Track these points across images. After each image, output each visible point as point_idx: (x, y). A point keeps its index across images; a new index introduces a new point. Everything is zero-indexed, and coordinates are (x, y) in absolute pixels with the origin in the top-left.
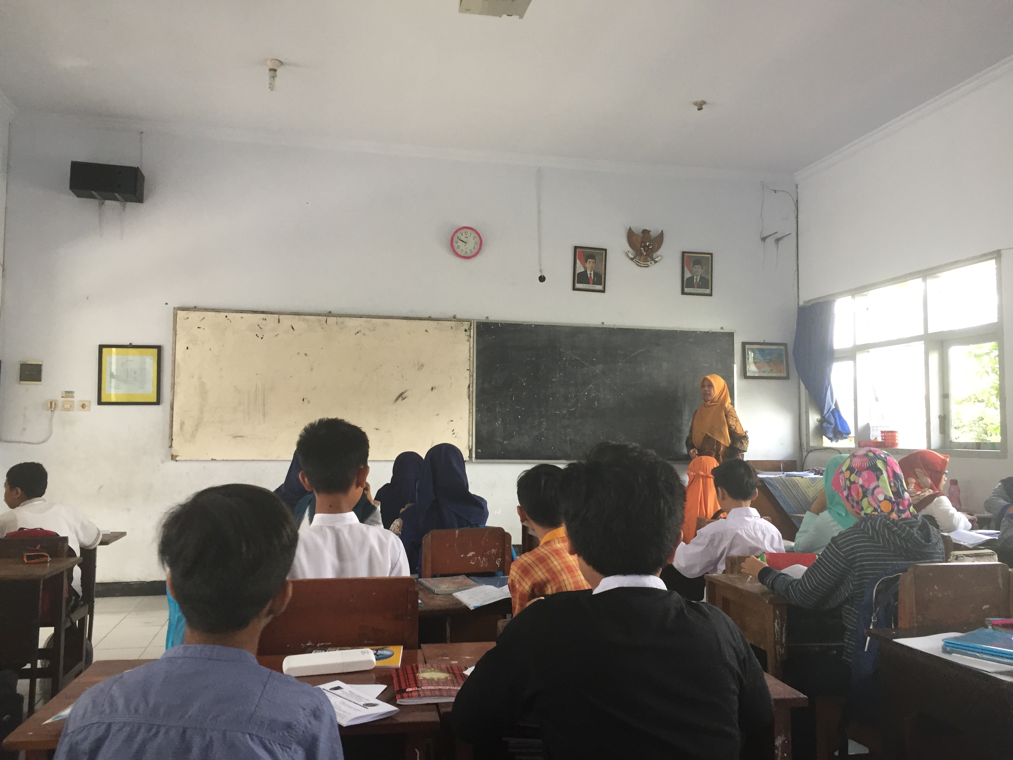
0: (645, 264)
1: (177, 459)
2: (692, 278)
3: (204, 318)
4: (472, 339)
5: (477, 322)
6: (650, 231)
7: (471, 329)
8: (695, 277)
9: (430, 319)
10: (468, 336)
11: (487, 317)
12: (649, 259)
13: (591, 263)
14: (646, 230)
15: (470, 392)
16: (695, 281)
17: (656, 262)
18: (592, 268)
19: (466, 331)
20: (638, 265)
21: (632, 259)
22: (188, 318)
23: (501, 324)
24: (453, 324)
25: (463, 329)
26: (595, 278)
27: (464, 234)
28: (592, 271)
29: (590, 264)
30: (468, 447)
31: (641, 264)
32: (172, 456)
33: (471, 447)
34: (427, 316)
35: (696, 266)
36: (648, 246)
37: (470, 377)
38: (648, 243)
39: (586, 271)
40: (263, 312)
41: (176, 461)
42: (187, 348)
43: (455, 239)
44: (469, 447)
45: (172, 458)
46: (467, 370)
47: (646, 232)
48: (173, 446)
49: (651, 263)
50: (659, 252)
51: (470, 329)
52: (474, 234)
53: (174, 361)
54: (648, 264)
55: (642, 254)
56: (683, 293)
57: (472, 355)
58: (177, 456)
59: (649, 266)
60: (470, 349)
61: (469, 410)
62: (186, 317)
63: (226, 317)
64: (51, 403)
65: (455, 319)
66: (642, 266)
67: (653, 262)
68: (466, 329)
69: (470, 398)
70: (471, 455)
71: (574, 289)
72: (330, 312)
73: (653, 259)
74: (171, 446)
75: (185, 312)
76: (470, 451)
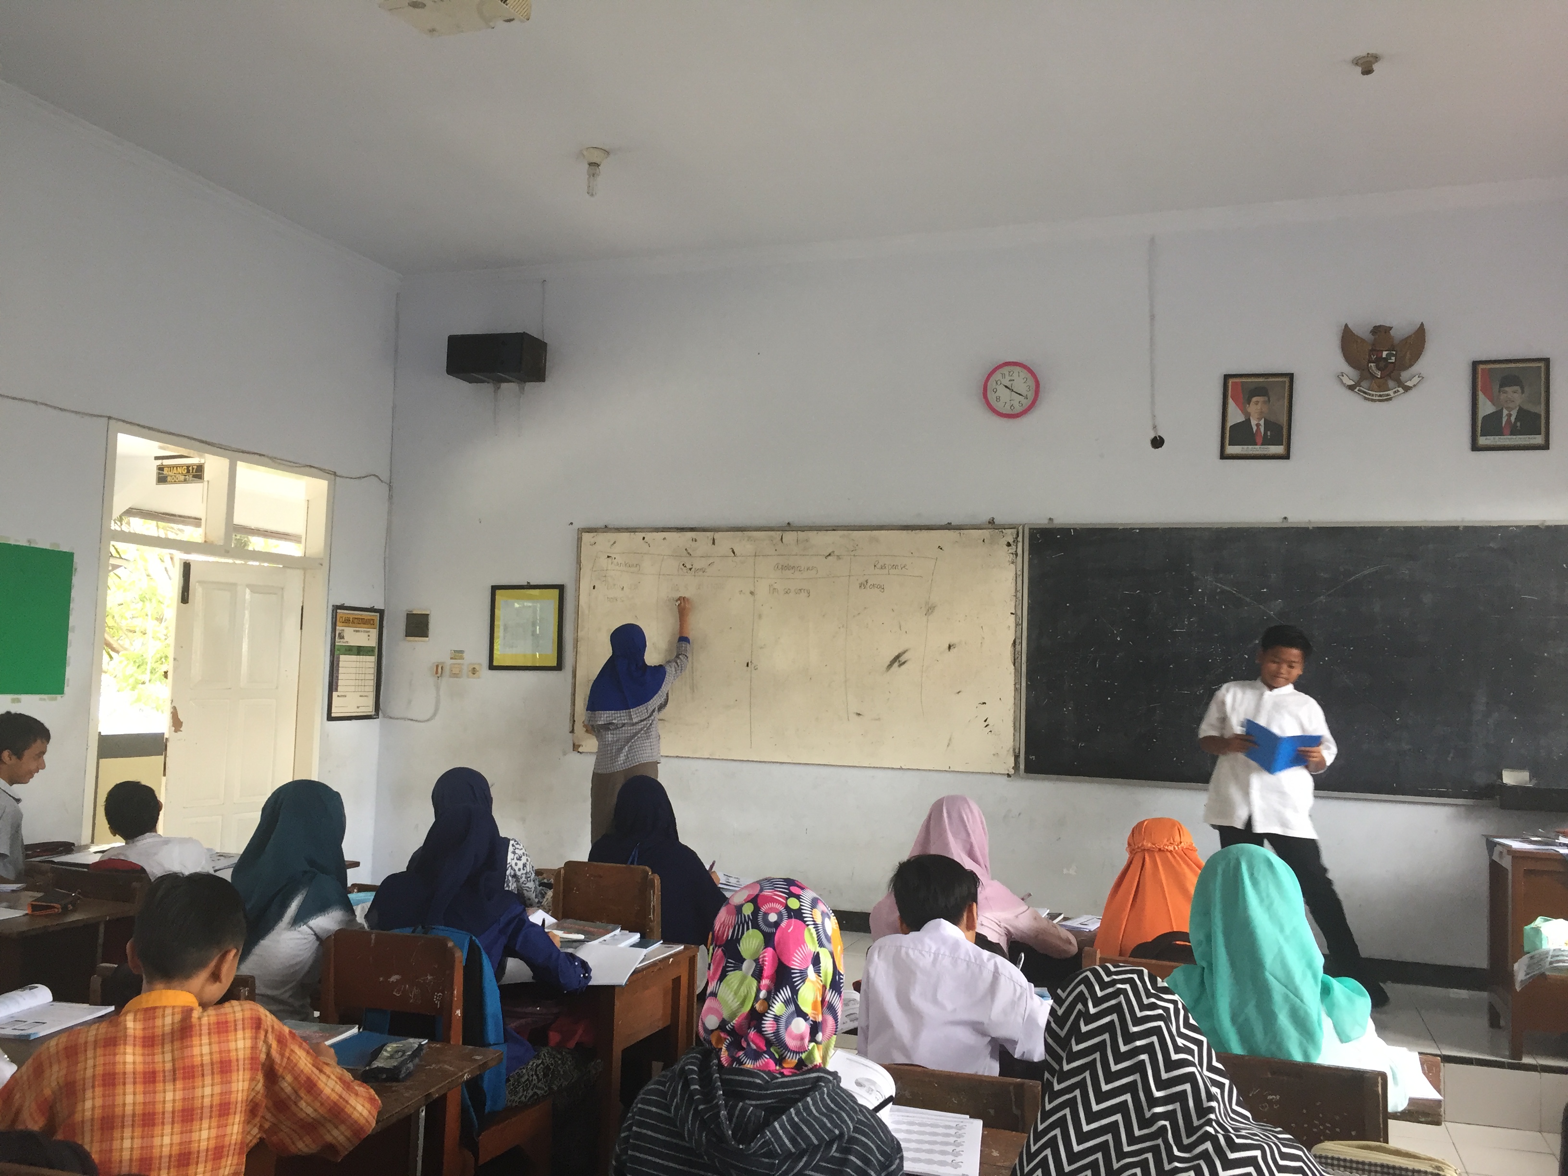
0: (1380, 396)
1: (580, 750)
2: (1497, 415)
3: (615, 543)
4: (1019, 559)
5: (1030, 529)
6: (1391, 328)
7: (1018, 542)
8: (1505, 412)
9: (949, 527)
10: (1012, 554)
11: (1051, 520)
12: (1391, 383)
13: (1260, 404)
14: (1380, 326)
15: (1016, 653)
16: (1504, 420)
17: (1407, 389)
18: (1261, 412)
19: (1009, 545)
20: (1366, 399)
21: (1351, 388)
22: (595, 543)
23: (1075, 529)
24: (986, 533)
25: (1004, 541)
26: (1269, 433)
27: (1007, 374)
28: (1260, 419)
29: (1256, 407)
30: (1011, 750)
31: (1373, 395)
32: (575, 745)
33: (1017, 751)
34: (944, 522)
35: (1507, 389)
36: (1386, 359)
37: (1015, 627)
38: (1384, 354)
39: (1248, 421)
40: (692, 529)
41: (579, 752)
42: (594, 587)
43: (991, 384)
44: (1014, 750)
45: (574, 748)
46: (1012, 613)
47: (1380, 331)
48: (575, 730)
49: (1395, 392)
50: (1416, 368)
51: (1016, 541)
52: (1024, 373)
53: (578, 606)
54: (1388, 395)
55: (1373, 376)
56: (1475, 447)
57: (1020, 588)
58: (579, 746)
59: (1390, 399)
60: (1017, 578)
61: (1015, 685)
62: (593, 541)
63: (644, 538)
64: (437, 666)
65: (991, 526)
66: (1373, 400)
67: (1400, 389)
68: (1008, 543)
69: (1016, 664)
70: (1017, 765)
71: (1223, 456)
72: (789, 524)
73: (1400, 384)
74: (572, 732)
75: (592, 534)
76: (1017, 757)
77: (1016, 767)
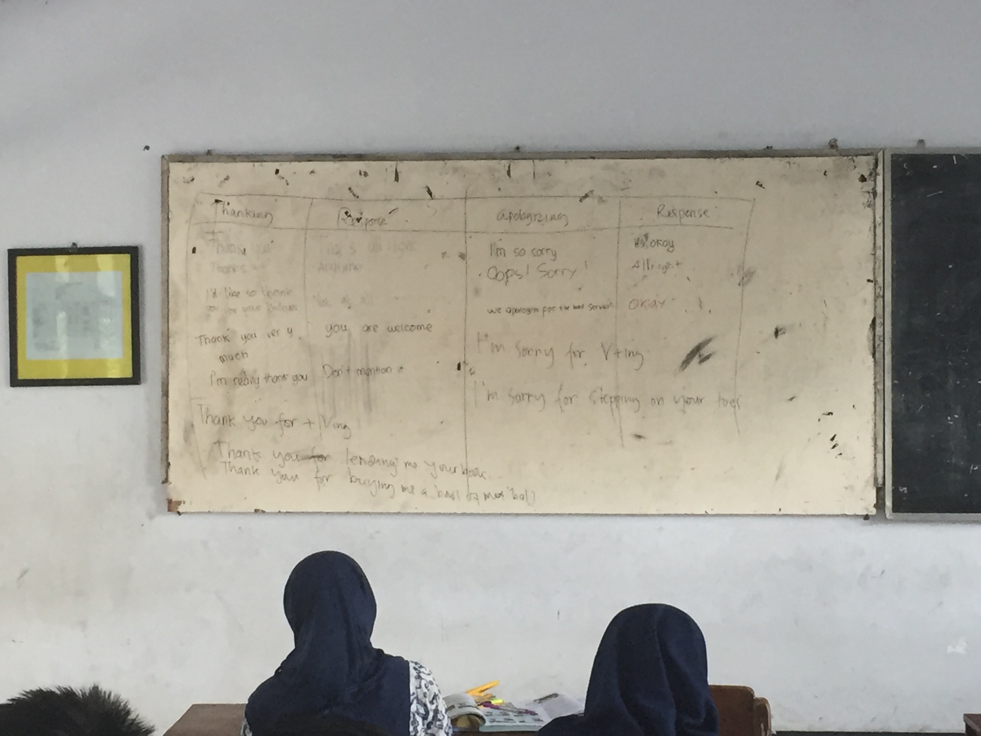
1: (181, 509)
3: (227, 179)
4: (879, 201)
5: (892, 156)
7: (877, 174)
9: (767, 152)
10: (868, 192)
11: (921, 142)
15: (877, 338)
19: (863, 179)
22: (193, 180)
23: (958, 156)
24: (828, 162)
25: (855, 175)
30: (872, 481)
32: (170, 502)
33: (880, 481)
34: (761, 145)
37: (875, 301)
40: (360, 157)
41: (179, 513)
42: (194, 251)
44: (876, 479)
45: (168, 507)
46: (869, 281)
48: (171, 479)
51: (874, 174)
53: (166, 282)
57: (879, 242)
58: (179, 503)
60: (875, 227)
61: (875, 385)
62: (188, 177)
63: (277, 171)
65: (834, 151)
68: (862, 176)
69: (877, 355)
70: (881, 502)
72: (518, 148)
74: (166, 481)
75: (187, 165)
76: (880, 491)
77: (880, 505)
